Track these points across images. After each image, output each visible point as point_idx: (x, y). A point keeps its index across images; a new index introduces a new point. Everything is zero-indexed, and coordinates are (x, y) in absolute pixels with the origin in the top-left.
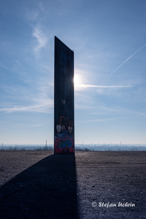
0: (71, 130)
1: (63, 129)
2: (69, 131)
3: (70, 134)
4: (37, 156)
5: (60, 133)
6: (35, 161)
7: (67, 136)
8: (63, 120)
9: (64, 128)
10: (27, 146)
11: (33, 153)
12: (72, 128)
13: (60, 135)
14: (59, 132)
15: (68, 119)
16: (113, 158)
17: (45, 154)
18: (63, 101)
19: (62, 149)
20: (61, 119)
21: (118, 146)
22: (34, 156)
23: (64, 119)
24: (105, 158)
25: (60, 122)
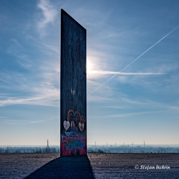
0: (82, 127)
1: (72, 126)
2: (80, 128)
3: (81, 132)
4: (39, 159)
5: (68, 131)
6: (38, 166)
7: (77, 135)
8: (72, 114)
9: (74, 125)
10: (22, 147)
11: (32, 156)
12: (83, 125)
13: (68, 134)
14: (67, 129)
15: (79, 113)
16: (138, 161)
17: (49, 157)
18: (72, 90)
19: (71, 150)
20: (69, 114)
21: (141, 147)
22: (34, 159)
23: (74, 113)
24: (128, 162)
25: (68, 117)
